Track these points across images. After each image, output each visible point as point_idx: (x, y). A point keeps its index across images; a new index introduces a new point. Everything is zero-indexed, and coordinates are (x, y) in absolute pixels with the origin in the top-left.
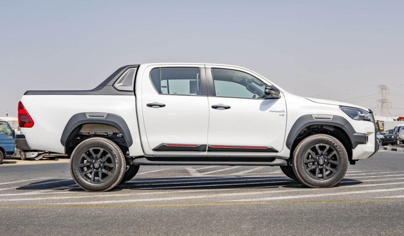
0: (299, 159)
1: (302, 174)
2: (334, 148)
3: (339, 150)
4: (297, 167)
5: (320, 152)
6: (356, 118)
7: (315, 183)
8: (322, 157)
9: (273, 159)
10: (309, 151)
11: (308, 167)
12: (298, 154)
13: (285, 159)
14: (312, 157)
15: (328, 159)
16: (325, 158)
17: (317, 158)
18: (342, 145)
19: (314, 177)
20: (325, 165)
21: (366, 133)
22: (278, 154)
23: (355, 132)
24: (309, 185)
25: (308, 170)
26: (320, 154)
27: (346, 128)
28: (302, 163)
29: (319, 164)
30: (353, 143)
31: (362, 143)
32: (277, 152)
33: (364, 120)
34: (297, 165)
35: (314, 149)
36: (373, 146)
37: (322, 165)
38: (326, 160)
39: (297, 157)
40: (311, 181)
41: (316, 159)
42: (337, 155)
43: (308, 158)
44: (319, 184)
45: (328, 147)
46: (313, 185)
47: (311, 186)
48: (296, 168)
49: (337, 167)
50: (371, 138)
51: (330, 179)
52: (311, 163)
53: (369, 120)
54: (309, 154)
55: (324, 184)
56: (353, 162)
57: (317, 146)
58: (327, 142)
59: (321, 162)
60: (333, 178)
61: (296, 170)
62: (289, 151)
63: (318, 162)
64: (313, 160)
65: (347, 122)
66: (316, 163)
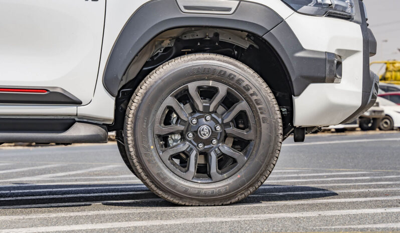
0: (139, 123)
1: (149, 166)
2: (242, 93)
3: (254, 98)
4: (136, 146)
5: (200, 104)
6: (305, 9)
7: (186, 192)
8: (208, 118)
9: (67, 123)
10: (170, 101)
11: (166, 145)
12: (138, 109)
13: (102, 126)
14: (178, 118)
15: (225, 125)
16: (217, 122)
17: (195, 121)
18: (265, 85)
19: (182, 174)
20: (215, 142)
21: (333, 51)
22: (81, 110)
23: (302, 49)
24: (170, 198)
25: (166, 156)
26: (201, 109)
27: (275, 38)
28: (150, 135)
29: (197, 139)
30: (293, 79)
31: (322, 80)
32: (79, 103)
33: (330, 15)
34: (135, 140)
35: (184, 97)
36: (359, 89)
37: (208, 142)
38: (218, 128)
39: (136, 116)
40: (174, 187)
41: (188, 125)
42: (249, 113)
43: (167, 121)
44: (198, 195)
45: (223, 90)
46: (181, 198)
47: (176, 201)
48: (131, 149)
49: (249, 147)
50: (352, 68)
51: (230, 181)
52: (178, 137)
53: (349, 18)
54: (171, 110)
55: (213, 194)
56: (300, 134)
57: (192, 87)
58: (221, 76)
59: (205, 131)
60: (238, 176)
61: (133, 154)
62: (111, 101)
63: (195, 133)
64: (181, 127)
65: (280, 21)
66: (191, 135)
